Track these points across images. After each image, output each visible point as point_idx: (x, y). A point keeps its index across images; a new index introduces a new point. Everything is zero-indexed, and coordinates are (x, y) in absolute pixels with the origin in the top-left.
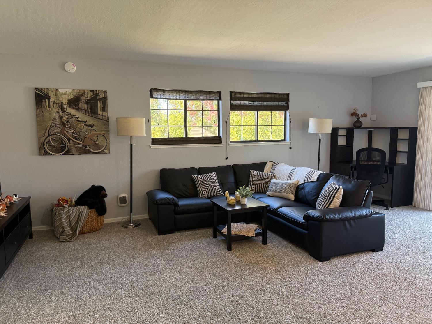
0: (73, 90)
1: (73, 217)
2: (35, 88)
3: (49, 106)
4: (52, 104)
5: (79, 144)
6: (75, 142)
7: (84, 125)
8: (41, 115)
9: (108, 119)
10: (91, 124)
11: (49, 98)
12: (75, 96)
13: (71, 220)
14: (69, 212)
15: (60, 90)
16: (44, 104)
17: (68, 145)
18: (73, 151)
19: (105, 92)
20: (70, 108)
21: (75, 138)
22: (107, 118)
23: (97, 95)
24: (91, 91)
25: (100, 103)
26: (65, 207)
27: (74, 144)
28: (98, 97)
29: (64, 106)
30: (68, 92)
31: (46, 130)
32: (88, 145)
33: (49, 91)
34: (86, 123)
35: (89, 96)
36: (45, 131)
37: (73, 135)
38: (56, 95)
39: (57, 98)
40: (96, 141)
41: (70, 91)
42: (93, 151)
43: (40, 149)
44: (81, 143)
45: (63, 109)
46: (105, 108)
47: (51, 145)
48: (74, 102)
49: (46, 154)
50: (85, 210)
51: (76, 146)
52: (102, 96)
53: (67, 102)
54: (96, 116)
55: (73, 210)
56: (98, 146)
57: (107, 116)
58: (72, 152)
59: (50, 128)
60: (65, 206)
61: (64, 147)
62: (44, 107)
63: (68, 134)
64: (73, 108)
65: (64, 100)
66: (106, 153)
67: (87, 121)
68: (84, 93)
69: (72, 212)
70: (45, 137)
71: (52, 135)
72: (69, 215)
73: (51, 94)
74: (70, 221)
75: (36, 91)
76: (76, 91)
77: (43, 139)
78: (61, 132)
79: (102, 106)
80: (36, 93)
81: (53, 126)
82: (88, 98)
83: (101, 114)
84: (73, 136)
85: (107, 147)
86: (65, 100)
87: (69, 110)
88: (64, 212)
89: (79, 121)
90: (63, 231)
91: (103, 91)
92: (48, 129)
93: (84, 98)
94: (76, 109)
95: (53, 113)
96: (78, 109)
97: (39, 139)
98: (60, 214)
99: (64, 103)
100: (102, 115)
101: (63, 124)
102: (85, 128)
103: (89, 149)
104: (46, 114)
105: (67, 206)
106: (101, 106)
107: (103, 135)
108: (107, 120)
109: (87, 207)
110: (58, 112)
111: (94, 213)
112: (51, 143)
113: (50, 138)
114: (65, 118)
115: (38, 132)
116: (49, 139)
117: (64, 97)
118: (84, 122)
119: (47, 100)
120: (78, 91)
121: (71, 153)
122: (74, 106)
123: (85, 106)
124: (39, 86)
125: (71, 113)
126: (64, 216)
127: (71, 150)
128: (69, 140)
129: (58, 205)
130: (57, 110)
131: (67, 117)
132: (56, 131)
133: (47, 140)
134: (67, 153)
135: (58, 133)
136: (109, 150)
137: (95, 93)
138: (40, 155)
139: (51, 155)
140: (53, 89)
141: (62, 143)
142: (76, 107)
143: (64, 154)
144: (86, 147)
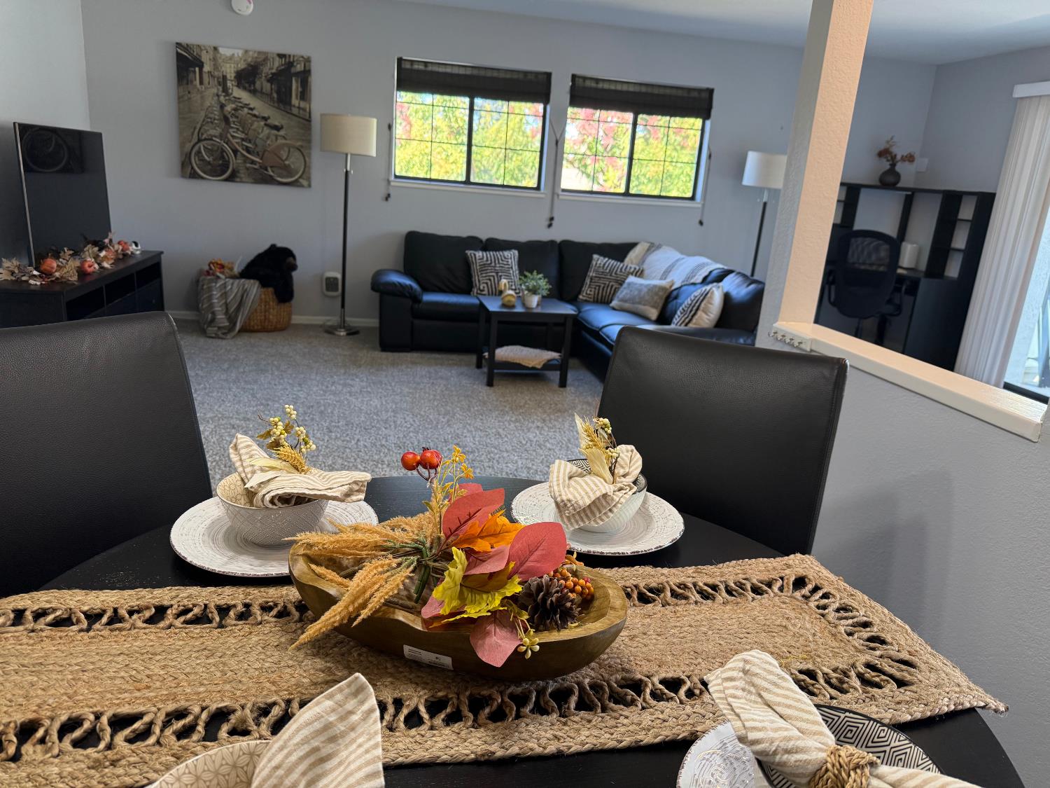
0: (246, 52)
1: (232, 297)
2: (177, 43)
3: (201, 83)
4: (206, 77)
5: (253, 162)
6: (247, 158)
7: (266, 125)
8: (186, 98)
9: (310, 117)
10: (277, 123)
11: (201, 66)
12: (249, 65)
13: (228, 301)
14: (225, 287)
15: (221, 50)
16: (191, 75)
17: (234, 162)
18: (243, 176)
19: (308, 61)
20: (239, 88)
21: (248, 150)
22: (308, 115)
23: (290, 64)
24: (281, 56)
25: (297, 82)
26: (218, 277)
27: (245, 162)
28: (293, 70)
29: (229, 84)
30: (236, 55)
31: (195, 128)
32: (271, 167)
33: (201, 50)
34: (269, 122)
35: (275, 67)
36: (192, 130)
37: (244, 143)
38: (215, 59)
39: (216, 67)
40: (286, 159)
41: (240, 53)
42: (279, 179)
43: (183, 165)
44: (258, 160)
45: (225, 90)
46: (305, 94)
47: (203, 160)
48: (247, 77)
49: (194, 175)
50: (253, 287)
51: (248, 165)
52: (299, 68)
53: (233, 75)
54: (289, 107)
55: (232, 284)
56: (288, 171)
57: (308, 110)
58: (241, 178)
59: (202, 125)
60: (218, 274)
61: (225, 166)
62: (192, 82)
63: (234, 141)
64: (245, 89)
65: (228, 71)
66: (302, 186)
67: (269, 118)
68: (265, 58)
69: (231, 288)
70: (192, 144)
71: (205, 139)
72: (226, 293)
73: (205, 58)
74: (226, 305)
75: (179, 50)
76: (251, 53)
77: (188, 146)
78: (221, 137)
79: (300, 89)
80: (177, 53)
81: (208, 122)
82: (274, 71)
83: (297, 105)
84: (243, 145)
85: (306, 174)
86: (230, 71)
87: (237, 93)
88: (218, 285)
89: (255, 116)
90: (213, 320)
91: (303, 57)
92: (198, 126)
93: (267, 70)
94: (250, 91)
95: (208, 96)
96: (253, 92)
97: (182, 145)
98: (210, 289)
99: (228, 77)
100: (299, 108)
101: (226, 120)
102: (267, 131)
103: (271, 174)
104: (196, 97)
105: (222, 276)
106: (297, 88)
107: (299, 150)
108: (307, 118)
109: (257, 283)
110: (218, 95)
111: (271, 296)
112: (202, 156)
113: (201, 145)
114: (229, 108)
115: (181, 132)
116: (200, 148)
117: (228, 65)
118: (265, 119)
119: (197, 69)
120: (256, 55)
121: (238, 180)
122: (247, 85)
123: (267, 86)
124: (184, 40)
125: (240, 98)
126: (216, 294)
127: (238, 172)
128: (235, 152)
129: (208, 273)
130: (215, 91)
131: (233, 106)
132: (212, 132)
133: (196, 148)
134: (231, 178)
135: (215, 137)
136: (309, 179)
137: (287, 60)
138: (183, 176)
139: (202, 178)
140: (210, 47)
141: (223, 157)
142: (250, 86)
143: (226, 180)
144: (267, 170)
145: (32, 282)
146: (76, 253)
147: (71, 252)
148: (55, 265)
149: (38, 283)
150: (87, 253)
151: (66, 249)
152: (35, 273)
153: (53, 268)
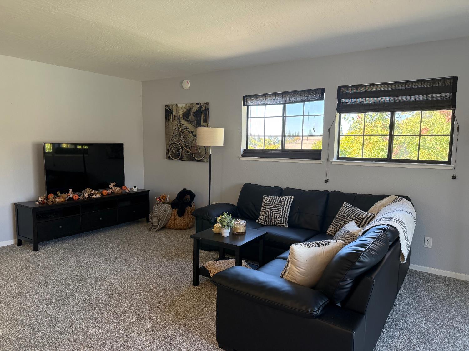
0: (186, 104)
2: (166, 105)
3: (172, 119)
4: (174, 117)
5: (188, 152)
6: (186, 150)
7: (192, 135)
8: (168, 127)
12: (187, 110)
15: (178, 105)
16: (170, 117)
17: (182, 152)
18: (184, 158)
19: (208, 104)
20: (184, 120)
21: (186, 146)
23: (201, 107)
24: (198, 104)
25: (203, 115)
27: (185, 152)
28: (202, 110)
29: (181, 119)
30: (183, 107)
31: (170, 139)
32: (194, 153)
33: (173, 107)
35: (196, 109)
37: (185, 143)
38: (176, 110)
39: (177, 113)
40: (199, 150)
41: (184, 105)
42: (196, 159)
43: (166, 154)
44: (189, 150)
45: (180, 122)
46: (206, 120)
47: (172, 152)
48: (186, 115)
49: (169, 158)
50: (169, 208)
52: (204, 108)
53: (182, 115)
56: (199, 155)
59: (172, 137)
61: (179, 154)
62: (170, 120)
63: (182, 143)
66: (204, 162)
68: (192, 106)
71: (173, 143)
72: (159, 210)
73: (174, 109)
75: (166, 108)
76: (188, 105)
77: (168, 146)
78: (178, 141)
79: (204, 118)
80: (166, 109)
81: (174, 136)
82: (195, 111)
85: (206, 156)
86: (181, 113)
87: (183, 122)
89: (189, 131)
91: (205, 103)
93: (193, 111)
95: (174, 125)
96: (188, 121)
97: (166, 145)
99: (180, 116)
100: (204, 126)
101: (180, 134)
102: (193, 137)
103: (194, 156)
104: (171, 126)
105: (160, 202)
110: (177, 124)
112: (172, 150)
113: (172, 145)
114: (180, 129)
115: (166, 140)
117: (181, 111)
118: (192, 132)
119: (171, 114)
121: (183, 160)
122: (186, 119)
123: (193, 117)
125: (184, 125)
127: (183, 156)
128: (182, 147)
130: (176, 122)
131: (182, 128)
132: (175, 140)
133: (170, 147)
135: (176, 142)
136: (207, 158)
137: (200, 105)
138: (166, 159)
139: (172, 159)
140: (175, 104)
141: (178, 150)
142: (187, 119)
143: (179, 160)
144: (192, 155)
145: (36, 203)
149: (38, 204)
151: (71, 190)
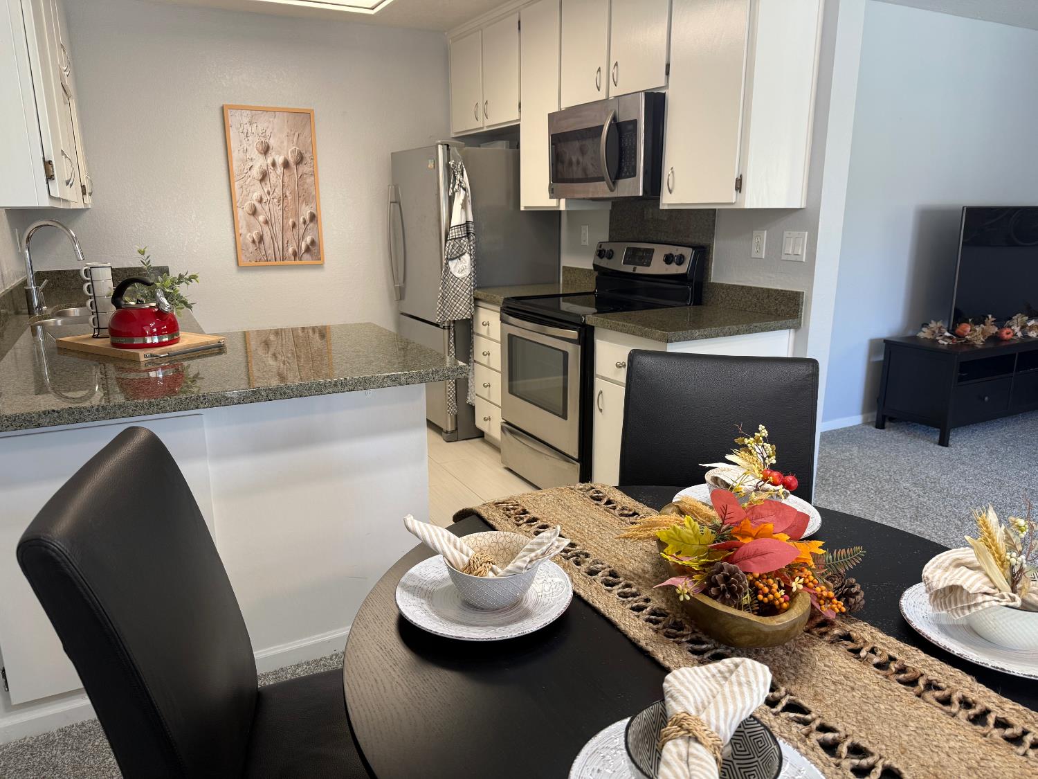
145: (941, 342)
146: (1001, 321)
147: (994, 319)
148: (969, 329)
149: (946, 343)
150: (1015, 321)
151: (990, 316)
152: (947, 334)
153: (965, 332)
